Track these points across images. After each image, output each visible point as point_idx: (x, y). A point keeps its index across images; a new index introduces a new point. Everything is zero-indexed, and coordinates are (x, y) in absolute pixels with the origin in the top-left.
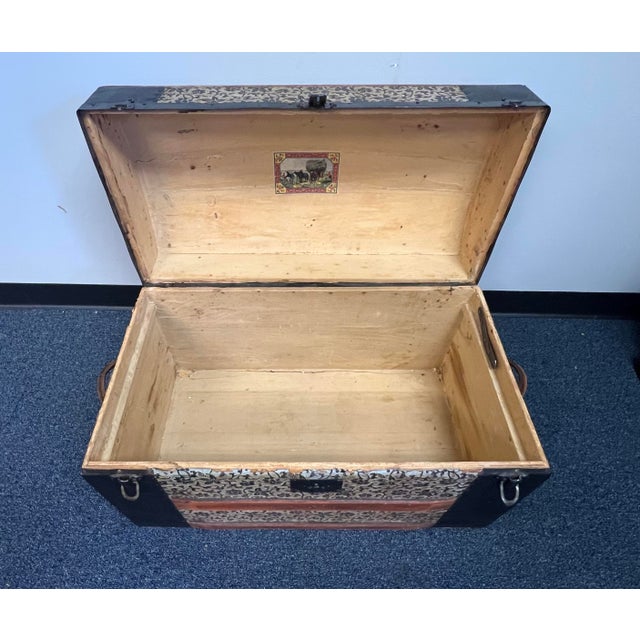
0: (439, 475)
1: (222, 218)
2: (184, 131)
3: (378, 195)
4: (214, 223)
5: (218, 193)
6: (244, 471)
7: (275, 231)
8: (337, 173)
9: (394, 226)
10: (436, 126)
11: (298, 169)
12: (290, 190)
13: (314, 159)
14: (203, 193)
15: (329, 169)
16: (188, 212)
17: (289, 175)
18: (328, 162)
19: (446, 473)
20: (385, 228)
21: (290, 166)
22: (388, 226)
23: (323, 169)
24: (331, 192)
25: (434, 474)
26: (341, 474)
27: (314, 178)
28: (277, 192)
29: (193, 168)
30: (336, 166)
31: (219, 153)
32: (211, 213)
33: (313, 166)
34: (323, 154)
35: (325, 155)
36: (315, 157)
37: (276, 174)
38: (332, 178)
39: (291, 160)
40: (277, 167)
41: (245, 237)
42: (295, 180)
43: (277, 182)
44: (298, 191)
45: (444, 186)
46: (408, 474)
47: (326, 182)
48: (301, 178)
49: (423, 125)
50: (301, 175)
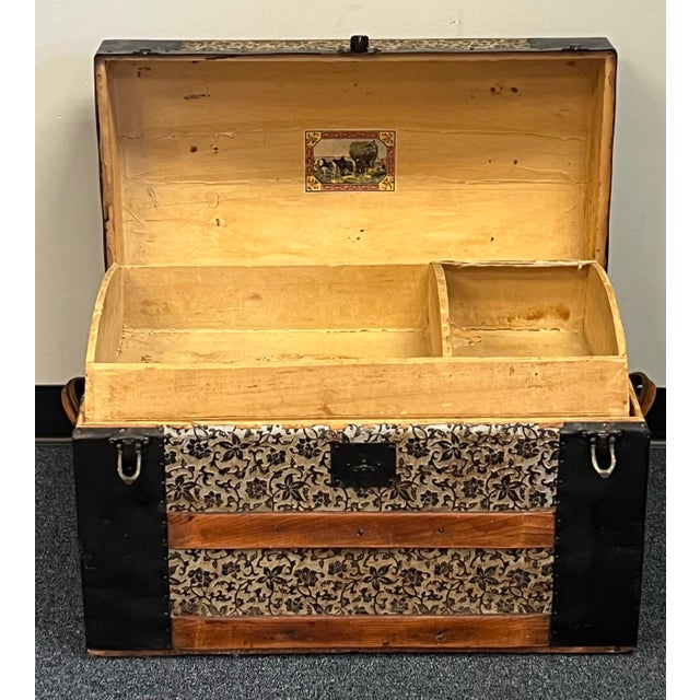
0: (511, 431)
1: (226, 226)
2: (193, 97)
3: (454, 193)
4: (215, 234)
5: (224, 189)
6: (274, 428)
7: (305, 246)
8: (393, 161)
9: (482, 238)
10: (515, 90)
11: (338, 156)
12: (327, 185)
13: (361, 140)
14: (204, 189)
15: (382, 155)
16: (178, 216)
17: (325, 164)
18: (380, 145)
19: (520, 429)
20: (469, 242)
21: (328, 150)
22: (474, 238)
23: (374, 156)
24: (386, 190)
25: (505, 429)
26: (392, 431)
27: (361, 169)
28: (308, 190)
29: (194, 150)
30: (391, 149)
31: (232, 129)
32: (211, 218)
33: (360, 151)
34: (371, 133)
35: (376, 135)
36: (362, 137)
37: (307, 162)
38: (387, 170)
39: (330, 142)
40: (310, 151)
41: (259, 255)
42: (334, 172)
43: (308, 174)
44: (339, 187)
45: (544, 175)
46: (474, 430)
47: (378, 175)
48: (342, 168)
49: (498, 90)
50: (342, 163)
